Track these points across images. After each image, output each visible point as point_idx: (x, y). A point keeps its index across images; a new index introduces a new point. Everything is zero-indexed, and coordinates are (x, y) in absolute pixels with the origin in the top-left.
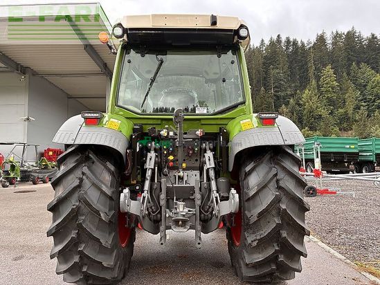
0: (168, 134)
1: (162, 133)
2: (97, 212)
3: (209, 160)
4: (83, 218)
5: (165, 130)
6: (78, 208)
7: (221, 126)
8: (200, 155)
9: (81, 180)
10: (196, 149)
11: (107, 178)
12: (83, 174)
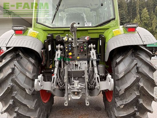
0: (68, 39)
1: (64, 39)
2: (24, 90)
3: (93, 55)
4: (16, 92)
5: (66, 37)
6: (12, 86)
7: (100, 34)
8: (88, 52)
9: (13, 69)
10: (85, 48)
11: (30, 67)
12: (15, 65)
